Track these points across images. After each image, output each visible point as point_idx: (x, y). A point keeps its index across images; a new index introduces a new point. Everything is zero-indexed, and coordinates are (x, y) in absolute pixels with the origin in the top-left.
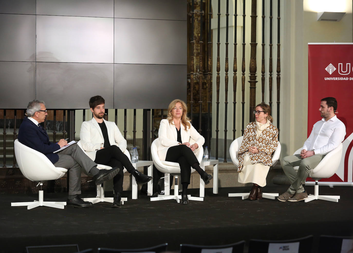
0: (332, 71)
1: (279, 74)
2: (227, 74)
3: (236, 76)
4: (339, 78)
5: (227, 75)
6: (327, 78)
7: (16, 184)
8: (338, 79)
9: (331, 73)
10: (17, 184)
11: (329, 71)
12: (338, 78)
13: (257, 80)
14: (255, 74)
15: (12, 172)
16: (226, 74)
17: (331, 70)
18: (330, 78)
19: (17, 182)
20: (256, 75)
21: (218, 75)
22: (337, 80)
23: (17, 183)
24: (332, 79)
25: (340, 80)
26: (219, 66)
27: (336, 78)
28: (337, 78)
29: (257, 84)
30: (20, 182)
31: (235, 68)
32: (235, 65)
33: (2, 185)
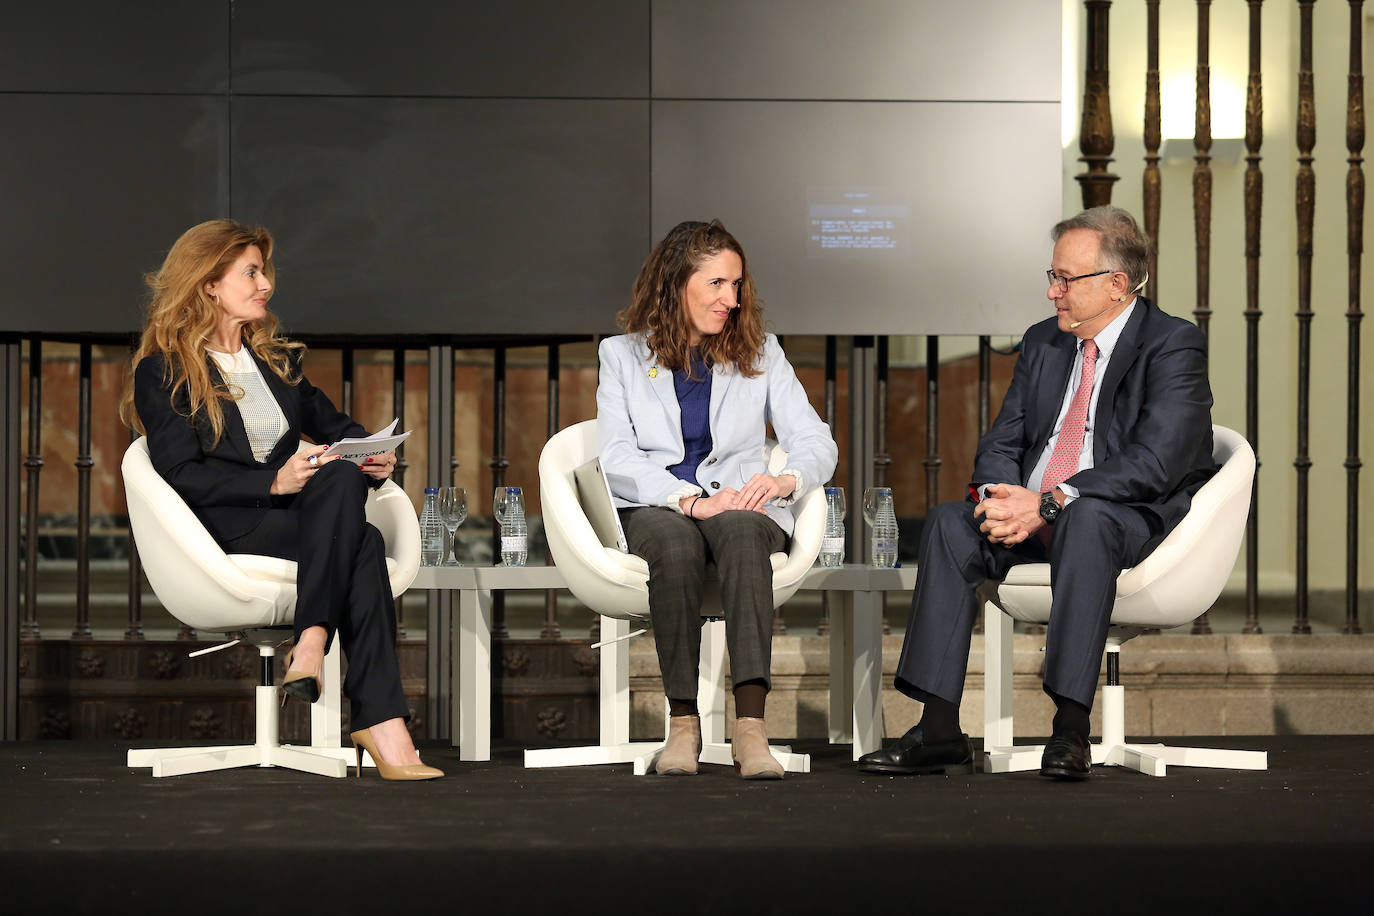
2: (1355, 162)
5: (1355, 167)
7: (194, 723)
10: (198, 724)
15: (171, 662)
16: (1351, 161)
19: (199, 713)
23: (198, 719)
30: (213, 717)
33: (117, 725)
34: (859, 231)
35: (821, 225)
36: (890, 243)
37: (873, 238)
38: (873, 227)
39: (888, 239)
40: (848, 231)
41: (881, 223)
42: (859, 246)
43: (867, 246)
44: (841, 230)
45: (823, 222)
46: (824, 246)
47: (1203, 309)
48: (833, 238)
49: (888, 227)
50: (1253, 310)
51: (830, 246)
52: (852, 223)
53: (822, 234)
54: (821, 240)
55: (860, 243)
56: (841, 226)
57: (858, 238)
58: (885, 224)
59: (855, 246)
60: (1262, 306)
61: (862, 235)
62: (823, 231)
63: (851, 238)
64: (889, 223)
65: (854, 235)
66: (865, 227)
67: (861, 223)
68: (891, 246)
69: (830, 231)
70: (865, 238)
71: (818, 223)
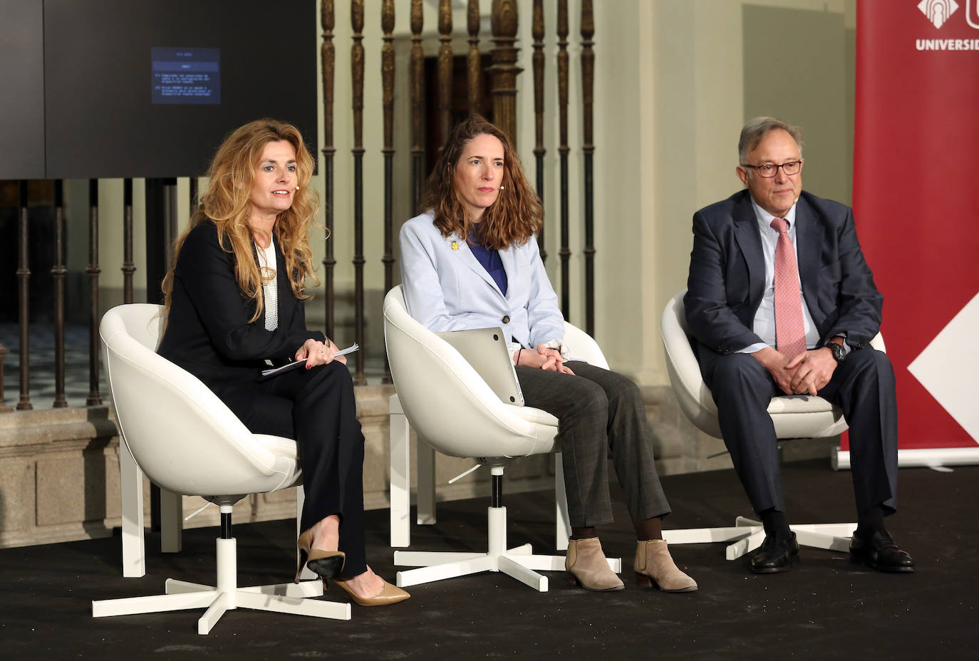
0: (944, 13)
1: (588, 41)
3: (450, 47)
4: (969, 43)
6: (923, 41)
8: (964, 46)
9: (938, 23)
11: (932, 12)
12: (966, 42)
13: (518, 65)
14: (511, 43)
17: (938, 9)
18: (937, 41)
20: (516, 45)
21: (388, 44)
22: (961, 48)
24: (943, 48)
25: (972, 48)
26: (392, 9)
27: (957, 41)
28: (961, 41)
29: (519, 77)
31: (447, 16)
32: (446, 8)
34: (186, 82)
35: (161, 77)
36: (207, 92)
37: (196, 88)
38: (196, 79)
39: (205, 88)
40: (179, 82)
41: (200, 76)
42: (187, 94)
43: (192, 94)
44: (175, 82)
45: (163, 75)
46: (163, 94)
47: (329, 148)
48: (169, 88)
49: (206, 79)
50: (359, 148)
51: (168, 94)
52: (182, 76)
53: (161, 84)
54: (161, 90)
55: (187, 92)
56: (175, 78)
57: (186, 88)
58: (204, 78)
59: (184, 94)
60: (366, 145)
61: (188, 85)
62: (163, 82)
63: (181, 88)
64: (206, 76)
65: (183, 85)
66: (190, 79)
67: (188, 76)
68: (207, 94)
69: (168, 82)
70: (191, 88)
71: (159, 75)
